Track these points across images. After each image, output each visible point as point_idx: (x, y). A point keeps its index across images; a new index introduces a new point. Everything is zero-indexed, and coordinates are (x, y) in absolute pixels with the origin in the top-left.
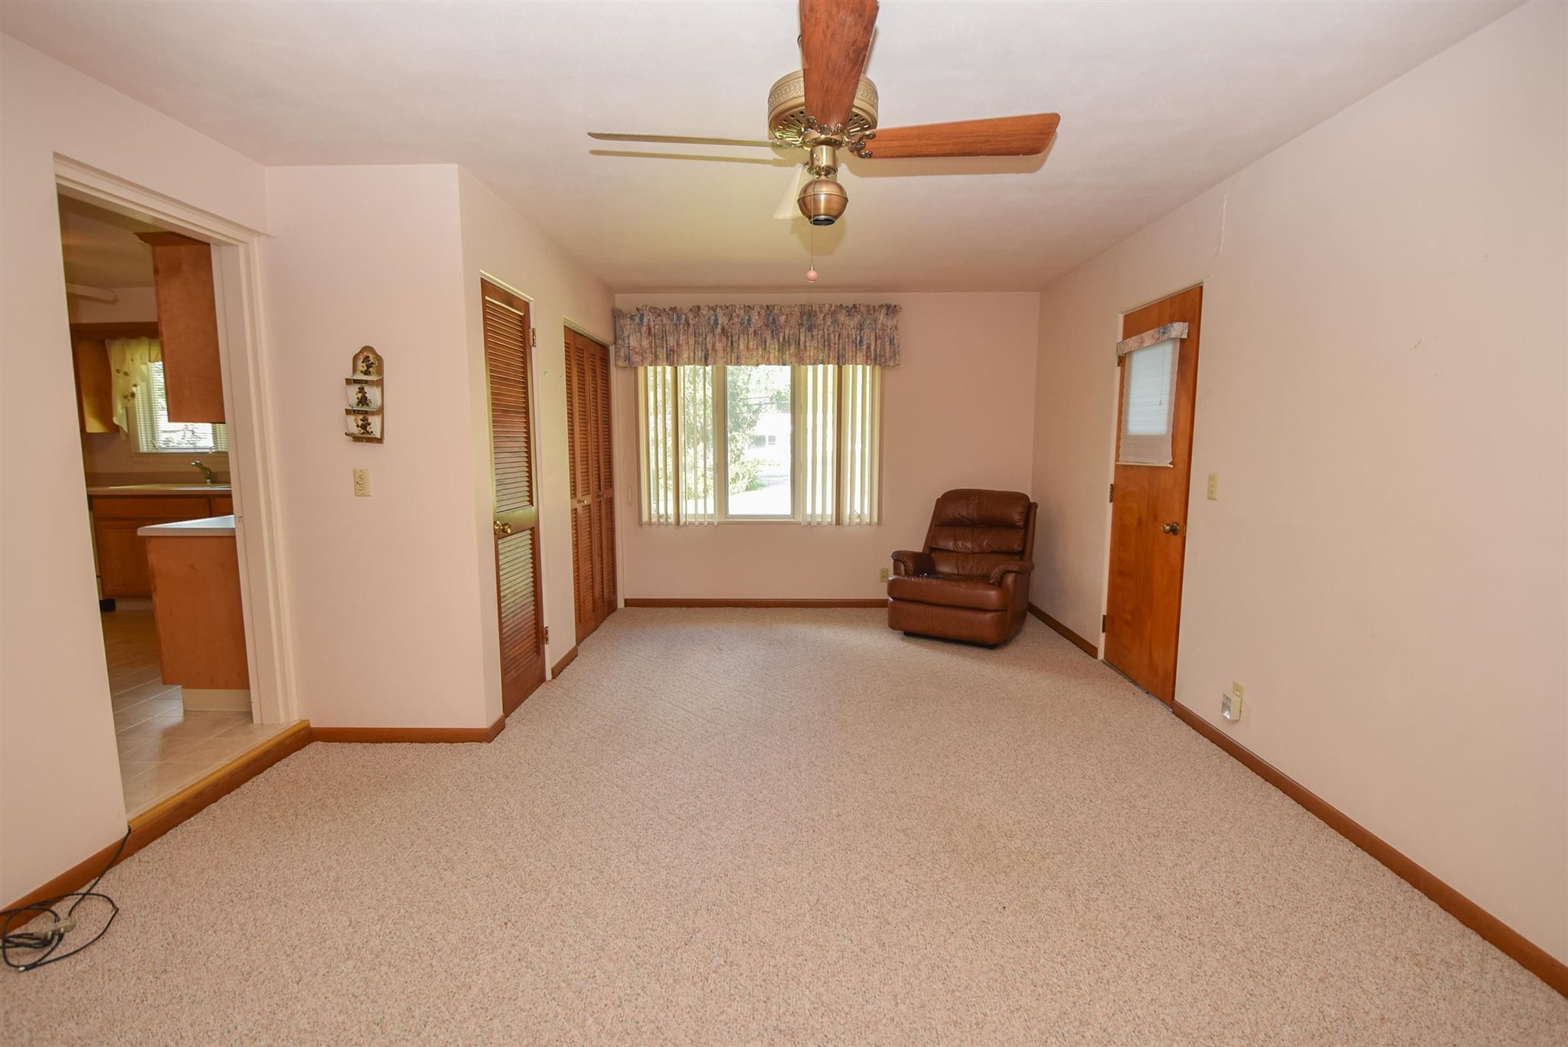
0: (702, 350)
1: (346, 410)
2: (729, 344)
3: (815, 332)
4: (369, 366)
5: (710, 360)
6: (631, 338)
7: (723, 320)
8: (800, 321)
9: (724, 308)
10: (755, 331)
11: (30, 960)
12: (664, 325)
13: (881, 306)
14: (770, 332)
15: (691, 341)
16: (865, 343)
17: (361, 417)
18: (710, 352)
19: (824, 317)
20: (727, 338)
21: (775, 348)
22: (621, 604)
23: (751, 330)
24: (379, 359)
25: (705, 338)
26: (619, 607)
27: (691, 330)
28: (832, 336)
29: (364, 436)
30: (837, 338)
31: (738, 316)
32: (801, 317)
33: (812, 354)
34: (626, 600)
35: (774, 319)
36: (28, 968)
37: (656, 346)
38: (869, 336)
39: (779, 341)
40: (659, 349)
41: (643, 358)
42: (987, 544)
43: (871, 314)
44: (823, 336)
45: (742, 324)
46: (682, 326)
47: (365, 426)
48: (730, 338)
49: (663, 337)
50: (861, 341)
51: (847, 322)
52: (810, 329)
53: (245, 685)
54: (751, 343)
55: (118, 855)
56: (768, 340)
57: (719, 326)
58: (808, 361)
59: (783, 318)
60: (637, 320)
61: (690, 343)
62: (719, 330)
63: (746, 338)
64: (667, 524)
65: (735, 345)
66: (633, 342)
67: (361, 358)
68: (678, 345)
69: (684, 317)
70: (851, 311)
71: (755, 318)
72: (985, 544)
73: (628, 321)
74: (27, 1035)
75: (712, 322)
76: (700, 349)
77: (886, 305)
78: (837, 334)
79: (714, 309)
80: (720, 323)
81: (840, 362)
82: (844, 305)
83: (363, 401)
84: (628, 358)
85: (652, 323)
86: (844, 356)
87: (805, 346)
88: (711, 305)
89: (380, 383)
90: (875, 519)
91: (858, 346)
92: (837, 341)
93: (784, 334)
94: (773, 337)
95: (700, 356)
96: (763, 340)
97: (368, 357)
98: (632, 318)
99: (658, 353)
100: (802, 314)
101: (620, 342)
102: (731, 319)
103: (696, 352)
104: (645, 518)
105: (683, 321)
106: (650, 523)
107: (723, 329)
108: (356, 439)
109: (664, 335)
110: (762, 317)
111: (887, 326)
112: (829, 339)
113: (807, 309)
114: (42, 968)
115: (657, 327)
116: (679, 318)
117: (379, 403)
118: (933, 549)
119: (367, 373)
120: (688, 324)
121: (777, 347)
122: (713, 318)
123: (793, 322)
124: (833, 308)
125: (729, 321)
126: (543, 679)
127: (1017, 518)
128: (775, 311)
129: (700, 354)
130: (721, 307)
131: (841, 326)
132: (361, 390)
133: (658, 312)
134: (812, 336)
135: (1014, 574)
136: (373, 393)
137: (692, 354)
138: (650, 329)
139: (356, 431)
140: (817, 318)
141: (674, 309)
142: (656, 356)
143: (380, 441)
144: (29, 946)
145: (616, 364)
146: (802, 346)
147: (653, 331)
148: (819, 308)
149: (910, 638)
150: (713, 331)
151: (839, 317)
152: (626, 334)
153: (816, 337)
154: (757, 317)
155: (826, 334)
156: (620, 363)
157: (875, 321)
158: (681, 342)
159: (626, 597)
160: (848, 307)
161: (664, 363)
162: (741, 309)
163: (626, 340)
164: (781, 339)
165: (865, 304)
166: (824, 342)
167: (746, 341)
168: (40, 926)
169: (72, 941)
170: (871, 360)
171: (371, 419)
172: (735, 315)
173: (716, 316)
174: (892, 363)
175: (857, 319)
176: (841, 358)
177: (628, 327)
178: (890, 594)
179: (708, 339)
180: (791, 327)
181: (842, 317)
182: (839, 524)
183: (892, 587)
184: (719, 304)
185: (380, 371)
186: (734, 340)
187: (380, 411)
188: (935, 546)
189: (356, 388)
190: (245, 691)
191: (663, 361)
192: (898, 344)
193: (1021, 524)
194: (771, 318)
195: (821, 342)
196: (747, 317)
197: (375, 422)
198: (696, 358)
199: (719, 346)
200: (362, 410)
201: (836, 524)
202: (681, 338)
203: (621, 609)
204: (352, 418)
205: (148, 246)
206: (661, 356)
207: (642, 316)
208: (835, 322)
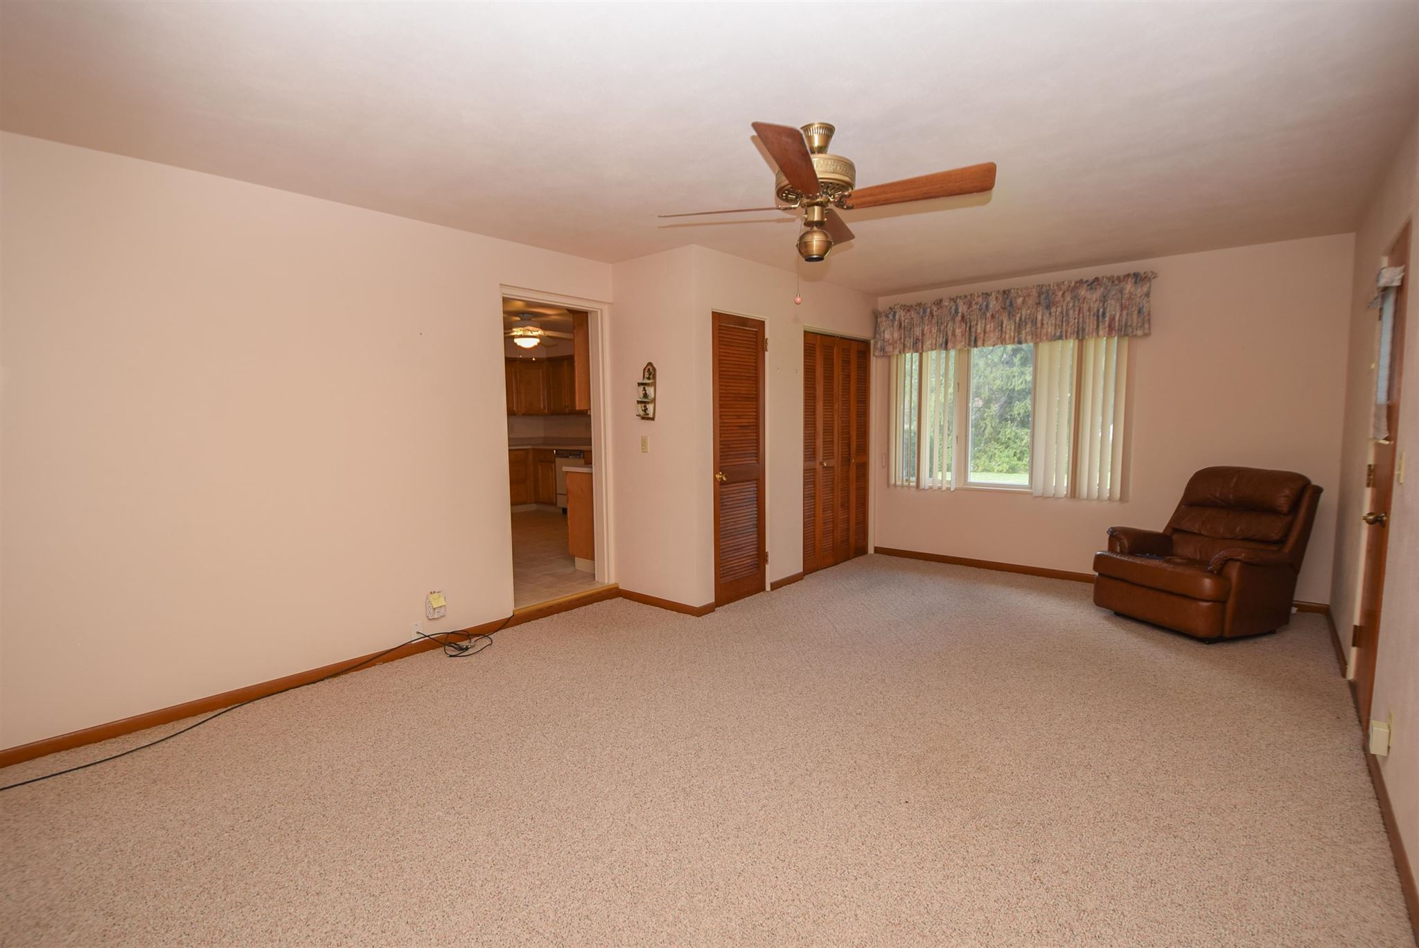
0: (943, 337)
1: (638, 401)
2: (968, 329)
3: (1053, 310)
4: (650, 375)
5: (950, 345)
6: (886, 332)
7: (962, 308)
8: (1037, 301)
9: (963, 297)
10: (992, 315)
11: (453, 654)
12: (912, 319)
13: (1128, 275)
14: (1007, 314)
15: (934, 330)
16: (1108, 315)
17: (643, 405)
18: (949, 338)
19: (1063, 293)
20: (966, 324)
21: (1011, 329)
22: (871, 550)
23: (989, 315)
24: (654, 369)
25: (947, 326)
26: (869, 552)
27: (934, 321)
28: (1071, 312)
29: (645, 417)
30: (1077, 312)
31: (977, 303)
32: (1039, 296)
33: (1050, 330)
34: (875, 548)
35: (1011, 302)
36: (451, 656)
37: (905, 338)
38: (1113, 308)
39: (1015, 321)
40: (907, 339)
41: (894, 348)
42: (1240, 530)
43: (1117, 285)
44: (1062, 313)
45: (980, 310)
46: (927, 318)
47: (645, 410)
48: (968, 324)
49: (911, 328)
50: (1104, 314)
51: (1089, 296)
52: (1048, 307)
53: (593, 559)
54: (988, 327)
55: (505, 625)
56: (1005, 322)
57: (960, 315)
58: (1045, 338)
59: (1020, 300)
60: (891, 317)
61: (933, 332)
62: (959, 318)
63: (984, 321)
64: (909, 487)
65: (973, 330)
66: (887, 336)
67: (647, 369)
68: (923, 334)
69: (929, 310)
70: (1094, 283)
71: (993, 303)
72: (1238, 529)
73: (884, 319)
74: (434, 677)
75: (953, 312)
76: (941, 336)
77: (1134, 274)
78: (1077, 309)
79: (954, 300)
80: (960, 311)
81: (1080, 335)
82: (1085, 280)
83: (645, 395)
84: (883, 349)
85: (903, 318)
86: (1084, 330)
87: (1042, 324)
88: (952, 297)
89: (654, 384)
90: (1117, 494)
91: (1101, 318)
92: (1077, 316)
93: (1021, 314)
94: (1009, 318)
95: (941, 342)
96: (1000, 323)
97: (649, 369)
98: (887, 316)
99: (906, 342)
100: (1040, 294)
101: (878, 336)
102: (970, 306)
103: (938, 339)
104: (893, 482)
105: (928, 314)
106: (895, 485)
107: (963, 317)
108: (643, 418)
109: (912, 326)
110: (999, 301)
111: (1136, 295)
112: (1067, 314)
113: (1044, 289)
114: (458, 658)
115: (906, 321)
116: (925, 311)
117: (653, 396)
118: (1176, 531)
119: (649, 378)
120: (933, 316)
121: (1013, 327)
122: (954, 307)
123: (1030, 302)
124: (1073, 284)
125: (968, 308)
126: (764, 589)
127: (1282, 502)
128: (1012, 295)
129: (941, 340)
130: (960, 297)
131: (1081, 301)
132: (644, 389)
133: (907, 309)
134: (1050, 314)
135: (1238, 563)
136: (650, 391)
137: (934, 341)
138: (901, 324)
139: (642, 413)
140: (1056, 295)
141: (919, 305)
142: (904, 345)
143: (653, 419)
144: (454, 647)
145: (874, 355)
146: (1039, 325)
147: (903, 325)
148: (1057, 285)
149: (1119, 619)
150: (953, 319)
151: (1079, 292)
152: (882, 329)
153: (1053, 314)
154: (994, 302)
155: (1065, 310)
156: (877, 353)
157: (1121, 291)
158: (925, 332)
159: (876, 545)
160: (1087, 281)
161: (911, 351)
162: (979, 296)
163: (882, 334)
164: (1018, 319)
165: (1109, 275)
166: (1063, 317)
167: (983, 326)
168: (464, 644)
169: (470, 651)
170: (1115, 331)
171: (648, 406)
172: (974, 302)
173: (957, 306)
174: (1139, 333)
175: (1100, 292)
176: (1080, 332)
177: (884, 322)
178: (1095, 568)
179: (949, 327)
180: (1029, 307)
181: (1083, 292)
182: (1075, 497)
183: (1099, 561)
184: (959, 295)
185: (654, 378)
186: (972, 325)
187: (654, 401)
188: (1177, 527)
189: (642, 388)
190: (592, 561)
191: (910, 348)
192: (1149, 311)
193: (1285, 509)
194: (1008, 302)
195: (1059, 318)
196: (985, 303)
197: (650, 407)
198: (938, 344)
199: (958, 331)
200: (644, 401)
201: (1071, 498)
202: (926, 328)
203: (871, 554)
204: (640, 405)
205: (571, 315)
206: (908, 345)
207: (895, 313)
208: (1074, 298)
